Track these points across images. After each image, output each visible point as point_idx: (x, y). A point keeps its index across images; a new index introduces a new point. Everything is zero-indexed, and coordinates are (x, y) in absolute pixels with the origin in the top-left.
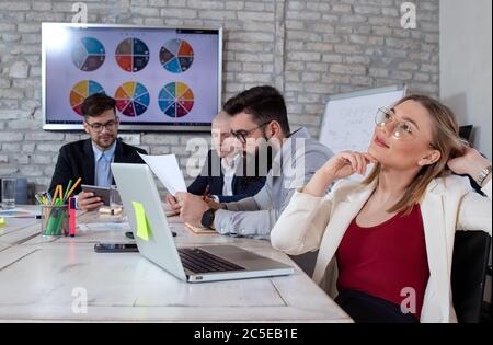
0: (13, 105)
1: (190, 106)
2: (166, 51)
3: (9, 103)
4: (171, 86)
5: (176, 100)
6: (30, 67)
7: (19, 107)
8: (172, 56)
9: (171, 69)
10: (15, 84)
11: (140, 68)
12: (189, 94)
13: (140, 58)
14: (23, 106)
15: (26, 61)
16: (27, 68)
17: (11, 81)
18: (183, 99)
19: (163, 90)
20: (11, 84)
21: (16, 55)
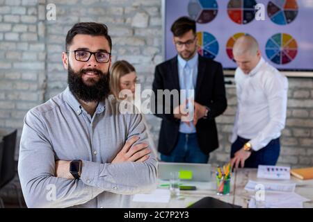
0: (135, 51)
1: (294, 54)
2: (273, 5)
3: (132, 50)
4: (277, 37)
5: (281, 49)
6: (150, 18)
7: (141, 53)
8: (278, 9)
9: (277, 21)
10: (137, 33)
11: (249, 21)
12: (294, 44)
13: (249, 12)
14: (145, 52)
15: (146, 13)
16: (147, 18)
17: (134, 30)
18: (288, 48)
19: (269, 40)
20: (134, 33)
21: (136, 7)
